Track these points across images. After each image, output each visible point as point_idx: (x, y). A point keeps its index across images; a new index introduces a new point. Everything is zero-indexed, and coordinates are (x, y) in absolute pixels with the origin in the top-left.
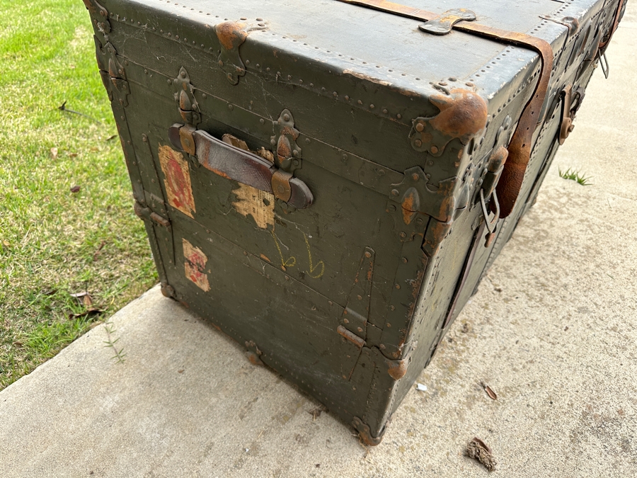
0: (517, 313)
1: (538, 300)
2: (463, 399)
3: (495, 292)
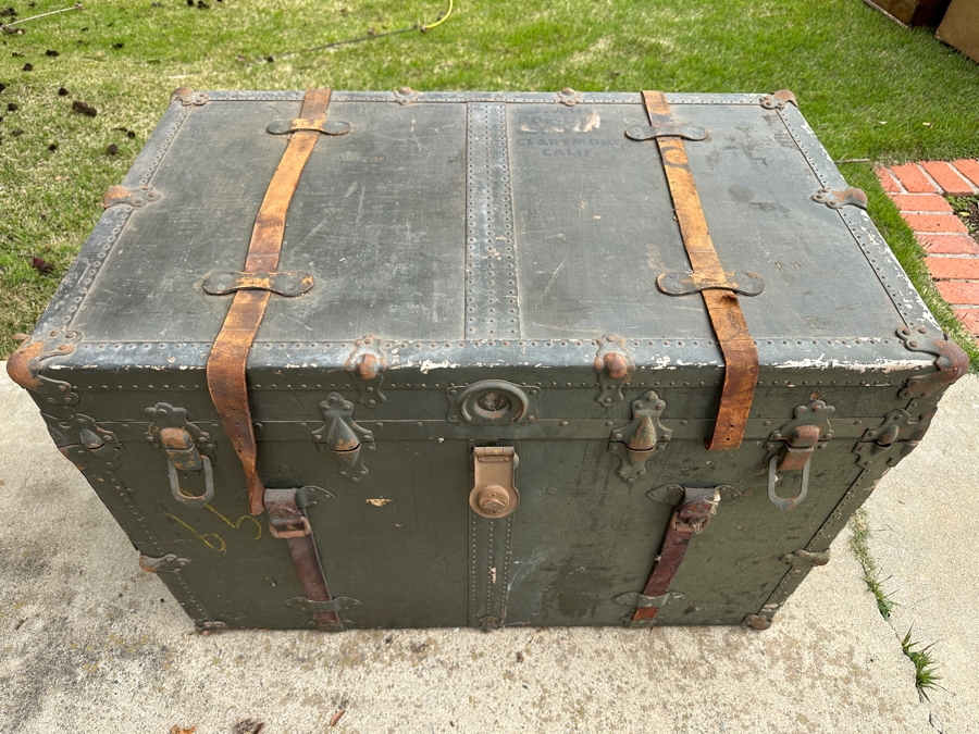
0: (495, 698)
1: (543, 716)
2: (311, 692)
3: (513, 655)
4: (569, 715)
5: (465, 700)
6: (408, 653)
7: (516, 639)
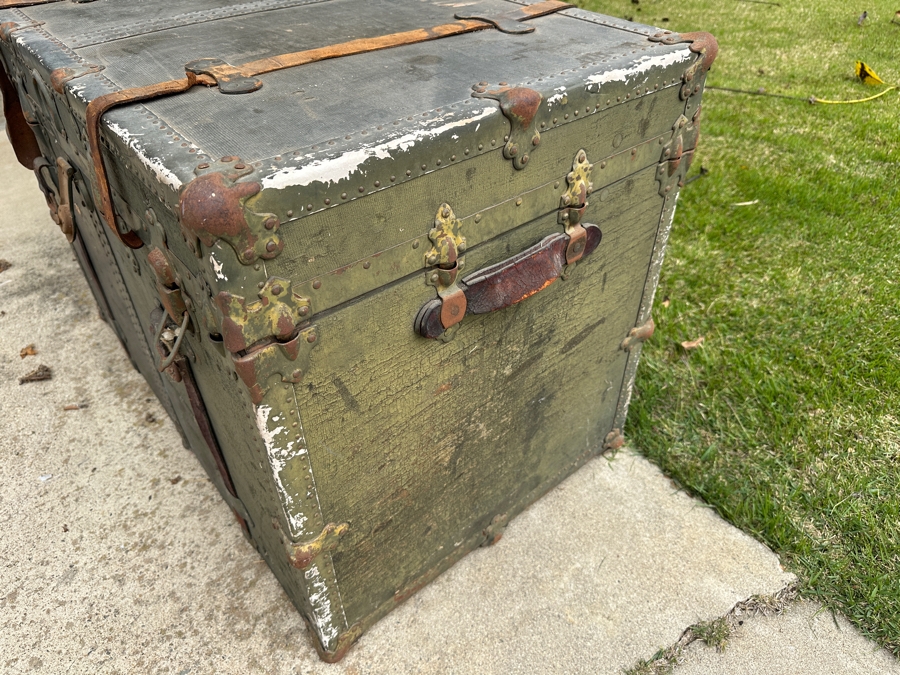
0: (130, 484)
1: (129, 523)
3: (176, 476)
4: (137, 540)
5: (119, 467)
6: (144, 416)
7: (193, 470)
